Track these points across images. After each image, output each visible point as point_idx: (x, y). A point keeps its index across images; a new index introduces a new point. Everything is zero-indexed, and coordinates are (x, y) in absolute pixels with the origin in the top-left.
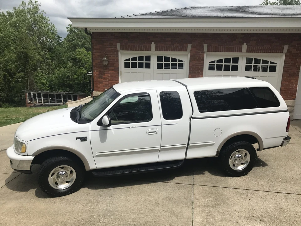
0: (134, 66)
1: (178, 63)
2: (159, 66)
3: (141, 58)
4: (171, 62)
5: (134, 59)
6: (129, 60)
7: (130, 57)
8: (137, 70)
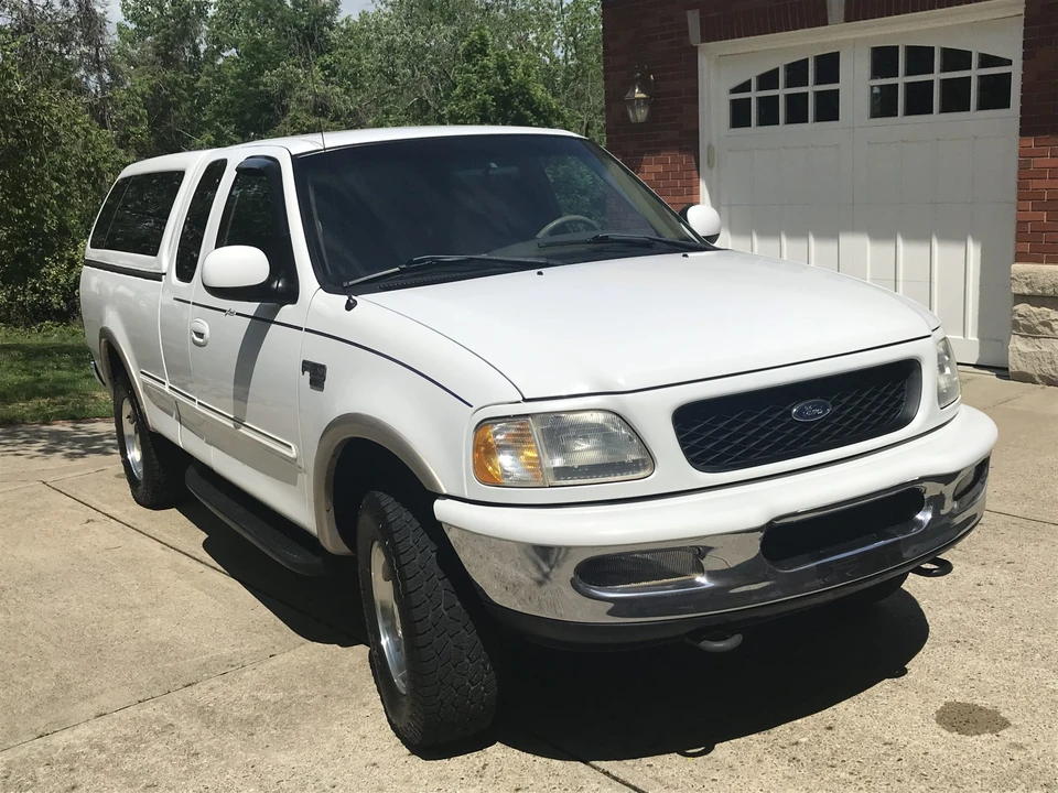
0: (768, 116)
1: (974, 73)
2: (883, 105)
3: (797, 72)
4: (937, 76)
5: (768, 80)
6: (745, 87)
7: (752, 73)
8: (783, 131)
